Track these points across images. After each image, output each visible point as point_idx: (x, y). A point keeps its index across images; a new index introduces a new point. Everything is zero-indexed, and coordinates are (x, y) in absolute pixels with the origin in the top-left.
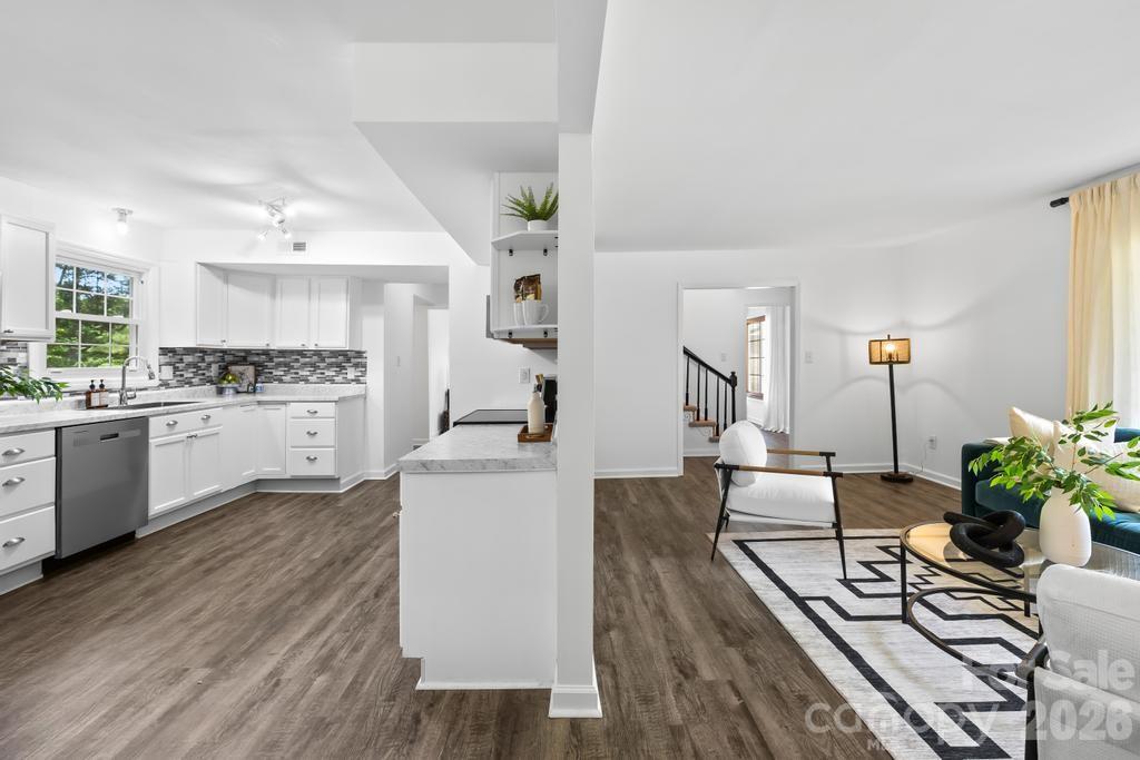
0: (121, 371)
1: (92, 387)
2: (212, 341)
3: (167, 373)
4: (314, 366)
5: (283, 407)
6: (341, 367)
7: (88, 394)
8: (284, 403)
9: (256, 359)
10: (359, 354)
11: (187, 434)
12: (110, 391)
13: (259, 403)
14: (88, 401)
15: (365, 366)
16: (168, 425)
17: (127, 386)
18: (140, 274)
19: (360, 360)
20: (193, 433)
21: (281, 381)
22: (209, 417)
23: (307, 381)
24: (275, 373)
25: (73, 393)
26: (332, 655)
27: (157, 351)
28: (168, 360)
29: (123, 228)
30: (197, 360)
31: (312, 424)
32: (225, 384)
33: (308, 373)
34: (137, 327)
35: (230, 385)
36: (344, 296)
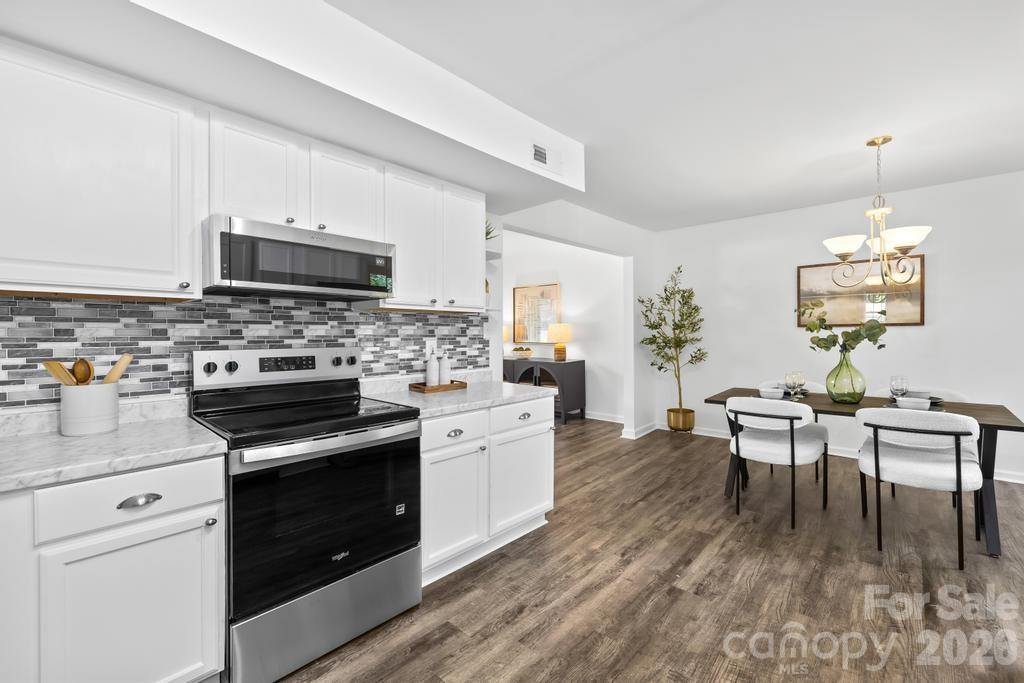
26: (585, 561)
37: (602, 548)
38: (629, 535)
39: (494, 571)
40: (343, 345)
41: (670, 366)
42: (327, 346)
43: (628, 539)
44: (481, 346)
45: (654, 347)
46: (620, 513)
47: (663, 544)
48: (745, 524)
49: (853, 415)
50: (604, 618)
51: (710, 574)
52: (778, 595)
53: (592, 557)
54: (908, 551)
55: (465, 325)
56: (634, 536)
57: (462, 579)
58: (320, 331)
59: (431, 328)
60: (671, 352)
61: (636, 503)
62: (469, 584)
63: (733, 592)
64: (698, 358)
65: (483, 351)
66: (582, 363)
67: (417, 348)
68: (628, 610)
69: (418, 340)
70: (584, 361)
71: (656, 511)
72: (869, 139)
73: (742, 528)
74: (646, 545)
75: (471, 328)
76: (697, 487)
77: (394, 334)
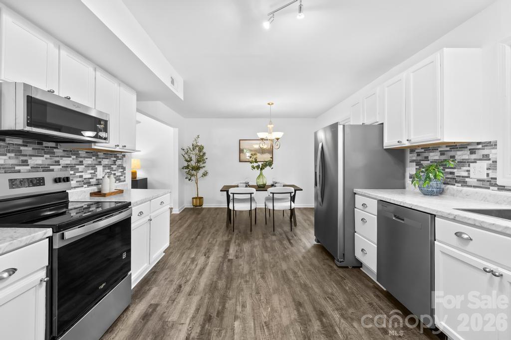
37: (195, 255)
38: (202, 249)
39: (156, 278)
40: (52, 170)
41: (193, 178)
42: (43, 171)
43: (203, 250)
44: (122, 170)
45: (187, 170)
46: (194, 242)
47: (216, 248)
48: (237, 234)
49: (266, 190)
50: (213, 276)
51: (237, 251)
52: (258, 251)
53: (193, 260)
54: (279, 230)
55: (115, 159)
56: (204, 248)
57: (142, 287)
58: (38, 161)
59: (81, 159)
60: (194, 172)
61: (196, 238)
62: (148, 288)
63: (246, 254)
64: (205, 174)
65: (123, 173)
66: (146, 179)
67: (93, 171)
68: (219, 271)
69: (94, 167)
70: (147, 178)
71: (206, 237)
72: (268, 103)
73: (237, 236)
74: (211, 250)
75: (118, 160)
76: (215, 226)
77: (81, 163)
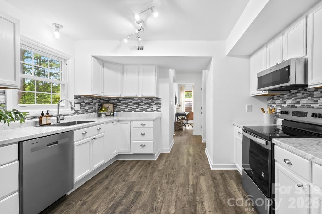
0: (57, 107)
1: (43, 114)
2: (98, 93)
3: (78, 107)
4: (138, 104)
5: (129, 123)
6: (150, 105)
7: (40, 118)
8: (130, 121)
9: (113, 101)
10: (158, 99)
11: (91, 138)
12: (52, 116)
13: (119, 121)
14: (41, 121)
15: (160, 104)
16: (83, 134)
17: (60, 113)
18: (65, 60)
19: (158, 102)
20: (93, 137)
21: (124, 111)
22: (100, 128)
23: (135, 111)
24: (121, 107)
25: (32, 118)
27: (73, 97)
28: (78, 101)
29: (57, 35)
30: (90, 101)
31: (143, 130)
32: (101, 112)
33: (136, 107)
34: (64, 85)
35: (104, 113)
36: (155, 73)
